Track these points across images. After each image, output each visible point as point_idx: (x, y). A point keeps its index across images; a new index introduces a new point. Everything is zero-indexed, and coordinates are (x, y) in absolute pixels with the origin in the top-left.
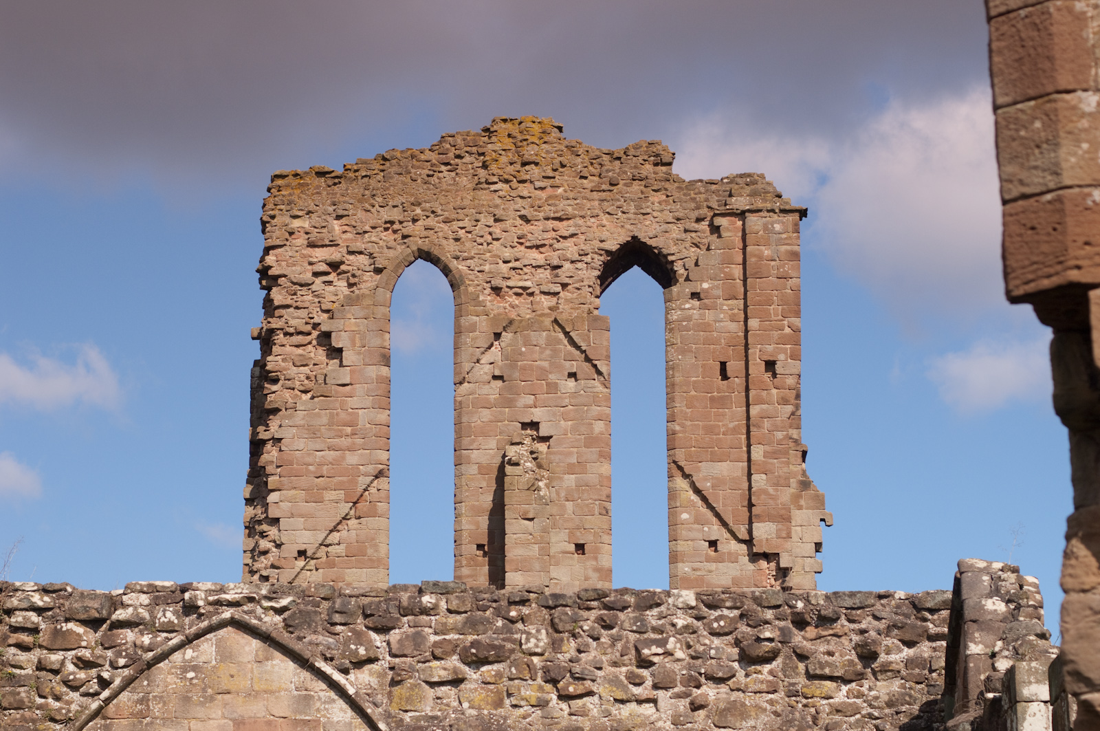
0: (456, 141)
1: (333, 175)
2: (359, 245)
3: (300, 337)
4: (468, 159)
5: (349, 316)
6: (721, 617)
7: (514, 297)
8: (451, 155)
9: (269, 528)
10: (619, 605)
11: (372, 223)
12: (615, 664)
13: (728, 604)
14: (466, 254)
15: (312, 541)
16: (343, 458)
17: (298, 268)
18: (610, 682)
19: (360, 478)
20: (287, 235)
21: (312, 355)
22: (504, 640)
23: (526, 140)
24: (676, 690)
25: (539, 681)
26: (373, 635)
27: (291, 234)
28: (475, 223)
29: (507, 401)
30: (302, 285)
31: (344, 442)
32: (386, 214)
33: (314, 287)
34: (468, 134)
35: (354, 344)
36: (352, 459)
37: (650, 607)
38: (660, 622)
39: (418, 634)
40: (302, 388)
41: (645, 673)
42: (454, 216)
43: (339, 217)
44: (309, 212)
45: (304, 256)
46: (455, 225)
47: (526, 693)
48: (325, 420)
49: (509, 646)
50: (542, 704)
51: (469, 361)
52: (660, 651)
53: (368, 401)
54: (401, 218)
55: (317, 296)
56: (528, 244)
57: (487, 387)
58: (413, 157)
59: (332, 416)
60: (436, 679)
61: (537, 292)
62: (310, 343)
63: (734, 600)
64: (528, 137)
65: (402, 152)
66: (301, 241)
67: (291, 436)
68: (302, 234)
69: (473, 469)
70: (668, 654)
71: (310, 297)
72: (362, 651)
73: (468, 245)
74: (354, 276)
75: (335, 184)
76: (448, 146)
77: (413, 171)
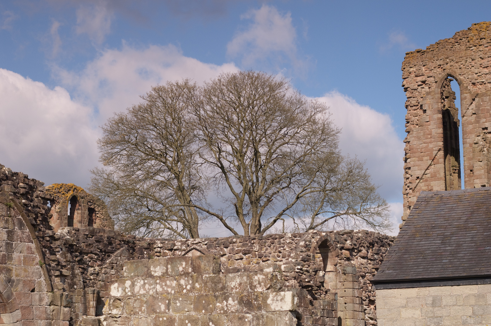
0: (459, 34)
1: (422, 52)
2: (431, 74)
3: (415, 107)
4: (464, 39)
5: (427, 99)
6: (297, 240)
7: (480, 85)
8: (458, 39)
9: (409, 170)
10: (275, 238)
11: (434, 66)
12: (274, 252)
13: (298, 236)
14: (463, 73)
15: (420, 174)
16: (428, 146)
17: (413, 84)
18: (273, 257)
19: (434, 152)
20: (409, 74)
21: (419, 112)
22: (250, 248)
23: (481, 31)
24: (286, 258)
25: (257, 258)
26: (225, 249)
27: (410, 73)
28: (465, 62)
29: (477, 122)
30: (415, 90)
31: (428, 140)
32: (438, 63)
33: (418, 90)
34: (463, 31)
35: (429, 108)
36: (431, 146)
37: (281, 238)
38: (284, 242)
39: (233, 248)
40: (416, 124)
41: (280, 254)
42: (459, 61)
43: (424, 66)
44: (415, 65)
45: (415, 80)
46: (460, 63)
47: (254, 261)
48: (422, 134)
49: (251, 250)
50: (258, 263)
51: (465, 109)
52: (283, 249)
53: (435, 126)
54: (443, 63)
55: (419, 93)
56: (483, 67)
57: (471, 117)
58: (446, 41)
59: (424, 132)
60: (237, 259)
61: (487, 83)
62: (418, 108)
63: (299, 235)
64: (482, 29)
65: (443, 40)
66: (413, 75)
67: (412, 140)
68: (413, 73)
69: (468, 145)
70: (284, 249)
71: (417, 93)
72: (222, 253)
73: (463, 70)
74: (429, 85)
75: (423, 55)
76: (457, 36)
77: (446, 46)
